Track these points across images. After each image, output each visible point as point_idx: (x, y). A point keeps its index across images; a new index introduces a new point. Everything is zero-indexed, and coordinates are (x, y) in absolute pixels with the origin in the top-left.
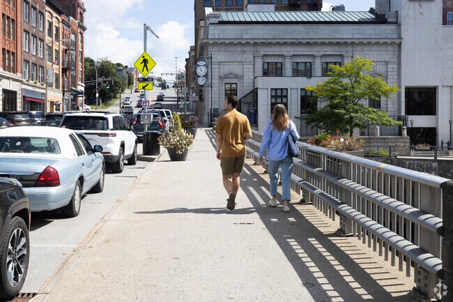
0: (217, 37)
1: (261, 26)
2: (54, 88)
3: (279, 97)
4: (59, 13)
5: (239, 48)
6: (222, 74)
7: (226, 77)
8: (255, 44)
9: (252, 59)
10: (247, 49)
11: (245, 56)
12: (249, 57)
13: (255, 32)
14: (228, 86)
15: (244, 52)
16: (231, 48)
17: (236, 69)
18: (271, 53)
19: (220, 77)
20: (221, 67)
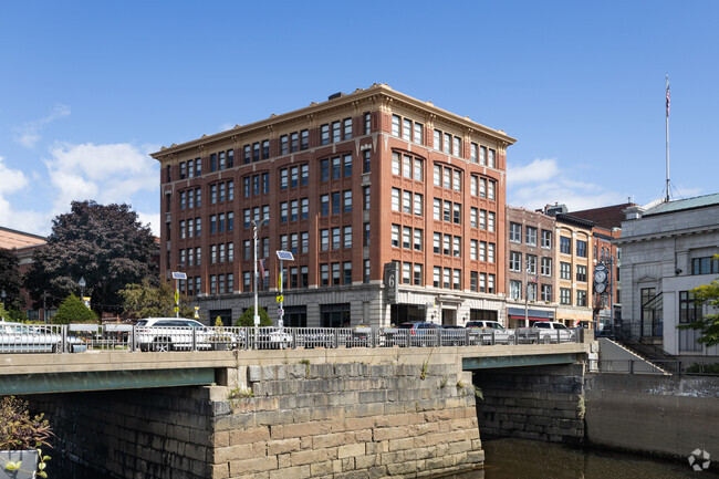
0: (630, 235)
1: (686, 214)
2: (575, 305)
3: (691, 301)
4: (589, 227)
5: (657, 245)
6: (637, 277)
7: (641, 280)
8: (675, 237)
9: (673, 257)
10: (666, 244)
11: (665, 253)
12: (670, 254)
13: (676, 222)
14: (646, 292)
15: (664, 248)
16: (647, 246)
17: (653, 270)
18: (699, 246)
19: (633, 282)
20: (636, 269)
